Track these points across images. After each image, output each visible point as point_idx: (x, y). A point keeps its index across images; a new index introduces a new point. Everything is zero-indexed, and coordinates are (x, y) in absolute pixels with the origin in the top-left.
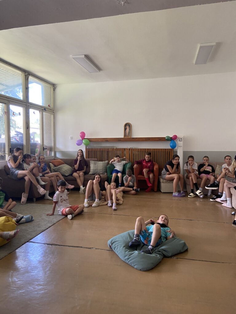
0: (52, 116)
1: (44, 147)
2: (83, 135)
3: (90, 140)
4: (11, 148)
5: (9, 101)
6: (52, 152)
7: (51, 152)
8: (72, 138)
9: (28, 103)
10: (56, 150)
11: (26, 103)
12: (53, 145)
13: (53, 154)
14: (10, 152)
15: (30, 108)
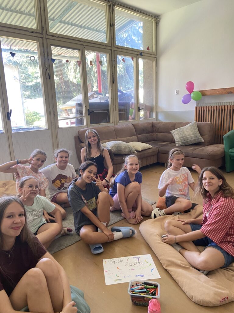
0: (154, 64)
1: (139, 107)
2: (190, 87)
3: (203, 93)
4: (89, 109)
5: (84, 45)
6: (153, 113)
7: (151, 113)
8: (178, 93)
9: (114, 47)
10: (159, 110)
11: (111, 47)
12: (154, 103)
13: (154, 116)
14: (89, 115)
15: (117, 54)
